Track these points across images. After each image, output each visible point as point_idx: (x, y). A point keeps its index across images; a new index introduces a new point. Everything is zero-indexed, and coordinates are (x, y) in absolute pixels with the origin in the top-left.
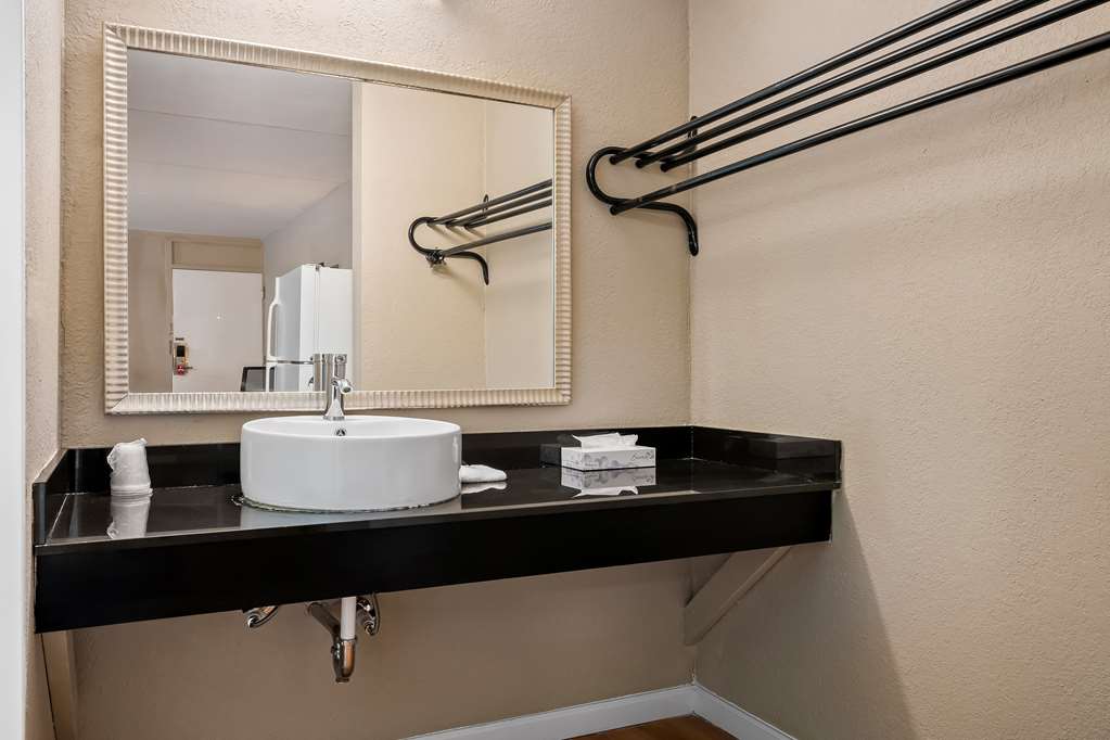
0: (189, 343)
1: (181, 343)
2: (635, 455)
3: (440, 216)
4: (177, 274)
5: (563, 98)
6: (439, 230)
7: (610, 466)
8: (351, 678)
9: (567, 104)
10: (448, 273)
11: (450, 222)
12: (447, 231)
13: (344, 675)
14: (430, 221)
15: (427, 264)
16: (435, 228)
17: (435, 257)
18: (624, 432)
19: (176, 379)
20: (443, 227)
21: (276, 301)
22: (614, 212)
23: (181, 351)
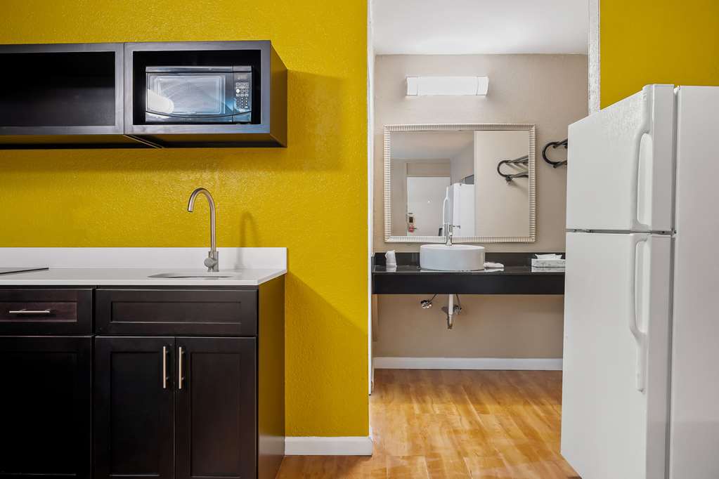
0: (415, 216)
1: (411, 216)
2: (557, 262)
3: (512, 159)
4: (408, 178)
5: (532, 126)
6: (511, 166)
7: (547, 266)
8: (453, 327)
9: (534, 128)
10: (515, 185)
11: (516, 162)
12: (515, 166)
13: (450, 327)
14: (506, 162)
15: (506, 181)
16: (509, 165)
17: (508, 178)
18: (557, 254)
19: (408, 233)
20: (513, 164)
21: (447, 198)
22: (554, 167)
23: (411, 220)
